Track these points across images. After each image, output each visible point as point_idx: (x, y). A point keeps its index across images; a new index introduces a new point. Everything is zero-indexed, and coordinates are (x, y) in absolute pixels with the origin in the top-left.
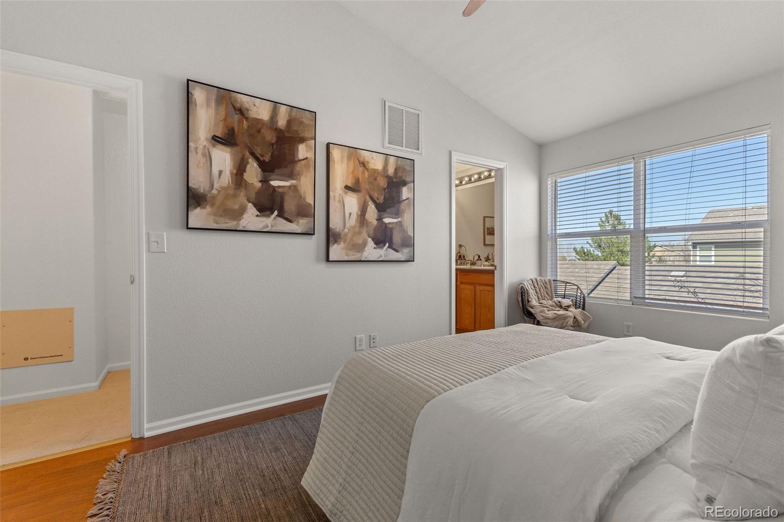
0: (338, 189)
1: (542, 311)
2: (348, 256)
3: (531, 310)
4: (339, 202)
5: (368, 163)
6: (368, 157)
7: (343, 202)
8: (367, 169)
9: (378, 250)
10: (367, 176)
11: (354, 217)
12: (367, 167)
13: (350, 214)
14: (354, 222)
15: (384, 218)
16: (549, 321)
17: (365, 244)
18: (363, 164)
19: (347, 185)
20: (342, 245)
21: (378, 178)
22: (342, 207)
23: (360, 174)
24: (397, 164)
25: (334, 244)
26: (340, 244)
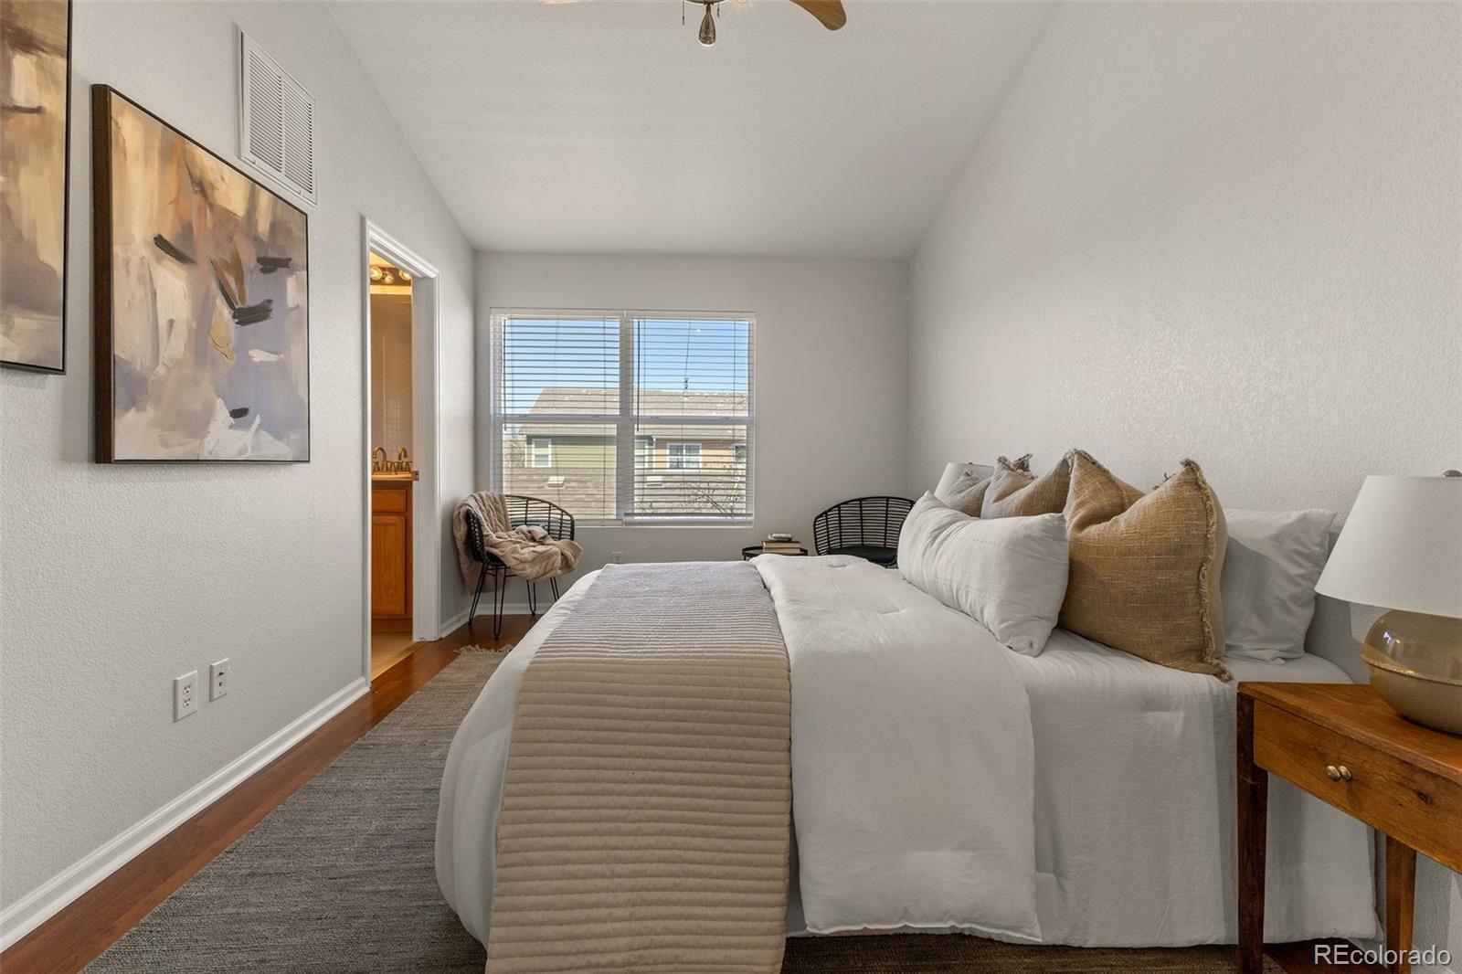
0: (137, 242)
1: (514, 551)
2: (167, 446)
3: (494, 551)
4: (141, 279)
5: (213, 187)
6: (212, 169)
7: (151, 280)
8: (211, 205)
9: (239, 433)
10: (210, 224)
11: (181, 332)
12: (211, 200)
13: (171, 322)
14: (182, 349)
15: (251, 349)
16: (527, 565)
17: (208, 415)
18: (202, 187)
19: (160, 236)
20: (150, 413)
21: (235, 238)
22: (149, 299)
23: (195, 212)
24: (274, 215)
25: (127, 409)
26: (144, 410)
